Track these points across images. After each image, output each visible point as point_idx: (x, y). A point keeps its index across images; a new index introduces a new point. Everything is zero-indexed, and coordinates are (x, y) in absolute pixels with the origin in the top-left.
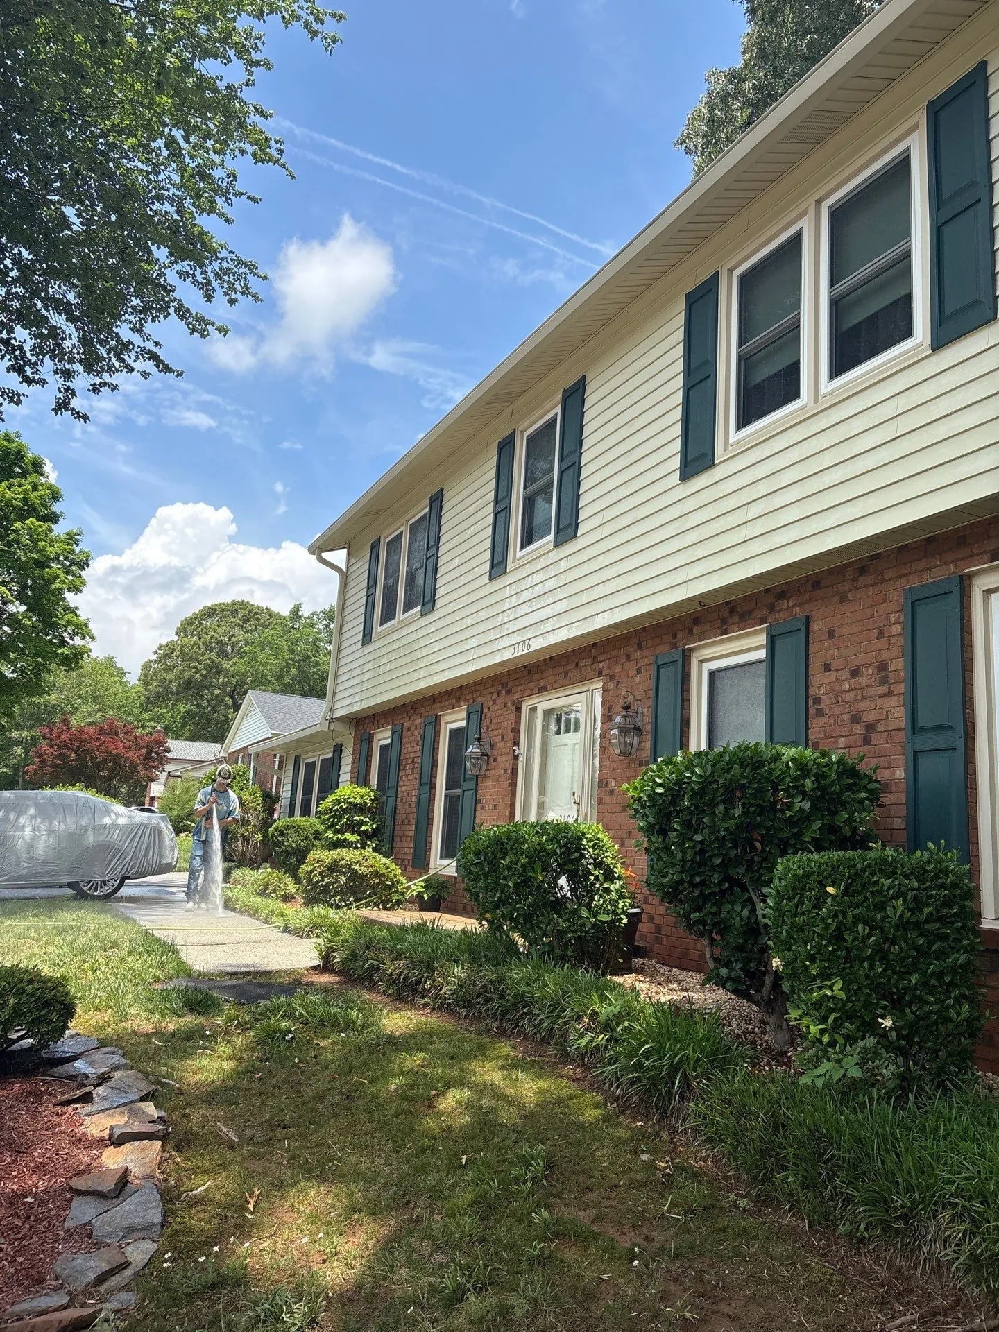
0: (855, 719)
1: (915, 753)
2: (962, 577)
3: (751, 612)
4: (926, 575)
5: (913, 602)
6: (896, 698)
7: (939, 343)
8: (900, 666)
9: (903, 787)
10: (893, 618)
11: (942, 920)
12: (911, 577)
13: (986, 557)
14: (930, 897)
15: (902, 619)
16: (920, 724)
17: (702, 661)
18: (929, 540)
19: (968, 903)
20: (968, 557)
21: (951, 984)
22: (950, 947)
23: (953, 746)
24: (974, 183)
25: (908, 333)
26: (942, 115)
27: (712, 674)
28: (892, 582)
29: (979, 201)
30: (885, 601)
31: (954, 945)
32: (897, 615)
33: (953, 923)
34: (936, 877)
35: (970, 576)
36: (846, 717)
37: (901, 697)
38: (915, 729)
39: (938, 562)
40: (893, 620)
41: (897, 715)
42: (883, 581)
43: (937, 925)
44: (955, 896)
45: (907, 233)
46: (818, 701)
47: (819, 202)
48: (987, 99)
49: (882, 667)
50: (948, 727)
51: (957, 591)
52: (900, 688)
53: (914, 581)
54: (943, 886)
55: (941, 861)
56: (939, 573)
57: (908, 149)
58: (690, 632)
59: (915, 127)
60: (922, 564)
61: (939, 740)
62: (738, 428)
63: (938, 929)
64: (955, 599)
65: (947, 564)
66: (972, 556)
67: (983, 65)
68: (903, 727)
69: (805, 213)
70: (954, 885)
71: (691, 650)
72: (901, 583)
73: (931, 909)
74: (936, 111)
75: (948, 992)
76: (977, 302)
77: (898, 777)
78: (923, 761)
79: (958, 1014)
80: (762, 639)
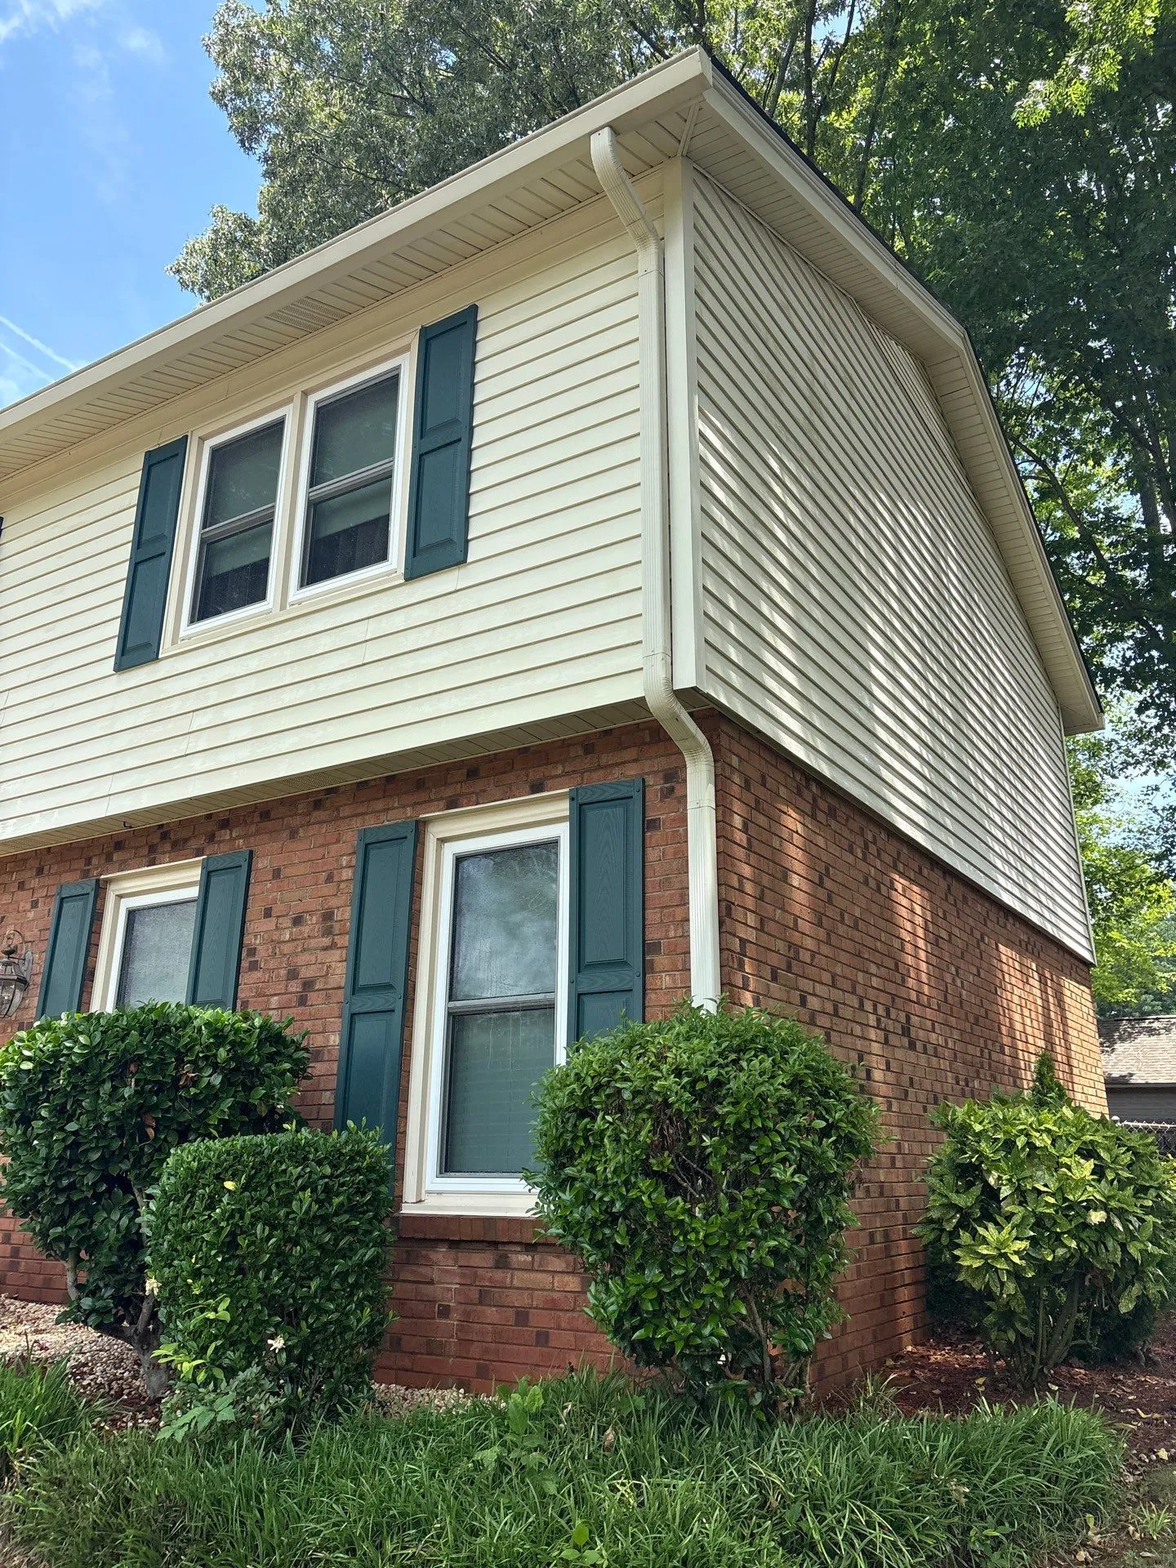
0: (293, 975)
1: (353, 1015)
2: (417, 822)
3: (186, 840)
4: (383, 817)
5: (367, 845)
6: (339, 952)
7: (413, 574)
8: (347, 916)
9: (336, 1054)
10: (344, 861)
11: (353, 1210)
12: (367, 817)
13: (442, 804)
14: (342, 1185)
15: (354, 863)
16: (362, 982)
17: (120, 897)
18: (390, 779)
19: (383, 1189)
20: (425, 802)
21: (356, 1286)
22: (360, 1241)
23: (391, 1007)
24: (455, 421)
25: (383, 556)
26: (434, 344)
27: (132, 914)
28: (347, 820)
29: (460, 440)
30: (338, 841)
31: (362, 1238)
32: (349, 858)
33: (364, 1213)
34: (352, 1159)
35: (426, 822)
36: (283, 972)
37: (344, 951)
38: (355, 988)
39: (396, 805)
40: (344, 864)
41: (338, 971)
42: (338, 818)
43: (347, 1217)
44: (369, 1181)
45: (390, 452)
46: (252, 952)
47: (305, 394)
48: (475, 343)
49: (328, 916)
50: (389, 987)
51: (411, 837)
52: (345, 940)
53: (371, 822)
54: (358, 1170)
55: (360, 1141)
56: (395, 817)
57: (398, 368)
58: (109, 859)
59: (407, 348)
60: (379, 805)
61: (378, 1001)
62: (192, 621)
63: (348, 1221)
64: (408, 845)
65: (404, 807)
66: (430, 801)
67: (474, 309)
68: (343, 985)
69: (290, 400)
70: (371, 1169)
71: (108, 881)
72: (357, 823)
73: (341, 1198)
74: (429, 338)
75: (351, 1295)
76: (450, 541)
77: (331, 1043)
78: (361, 1025)
79: (359, 1320)
80: (196, 874)
